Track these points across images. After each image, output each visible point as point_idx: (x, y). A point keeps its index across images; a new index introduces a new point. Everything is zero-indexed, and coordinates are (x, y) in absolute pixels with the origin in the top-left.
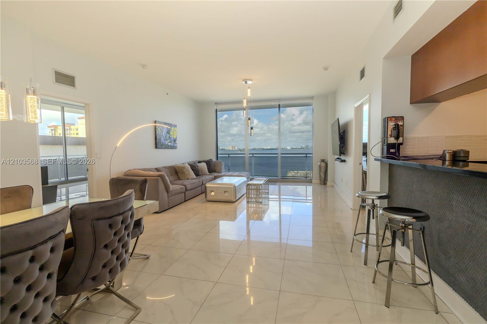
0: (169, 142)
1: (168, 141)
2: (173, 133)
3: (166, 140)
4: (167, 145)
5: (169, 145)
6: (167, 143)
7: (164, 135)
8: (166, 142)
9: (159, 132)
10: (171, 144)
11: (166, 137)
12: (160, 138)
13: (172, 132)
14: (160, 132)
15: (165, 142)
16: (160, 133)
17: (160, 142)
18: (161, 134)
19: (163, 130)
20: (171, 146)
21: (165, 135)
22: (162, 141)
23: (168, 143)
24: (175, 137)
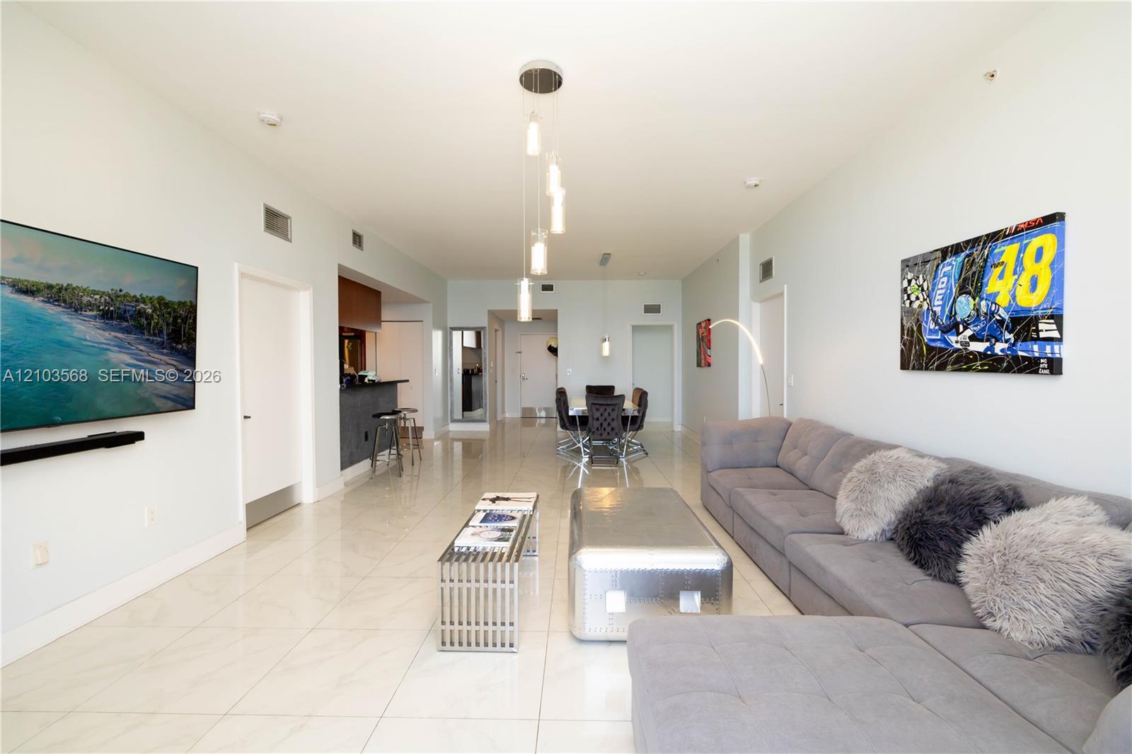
0: (973, 338)
1: (969, 333)
2: (1010, 279)
3: (956, 325)
4: (958, 350)
5: (972, 353)
6: (958, 346)
7: (938, 309)
8: (952, 339)
9: (911, 302)
10: (988, 344)
11: (952, 314)
12: (919, 327)
13: (1001, 276)
14: (917, 298)
15: (944, 341)
16: (916, 305)
17: (920, 341)
18: (920, 306)
19: (934, 285)
20: (983, 356)
21: (943, 307)
22: (926, 337)
23: (966, 344)
24: (1029, 300)
